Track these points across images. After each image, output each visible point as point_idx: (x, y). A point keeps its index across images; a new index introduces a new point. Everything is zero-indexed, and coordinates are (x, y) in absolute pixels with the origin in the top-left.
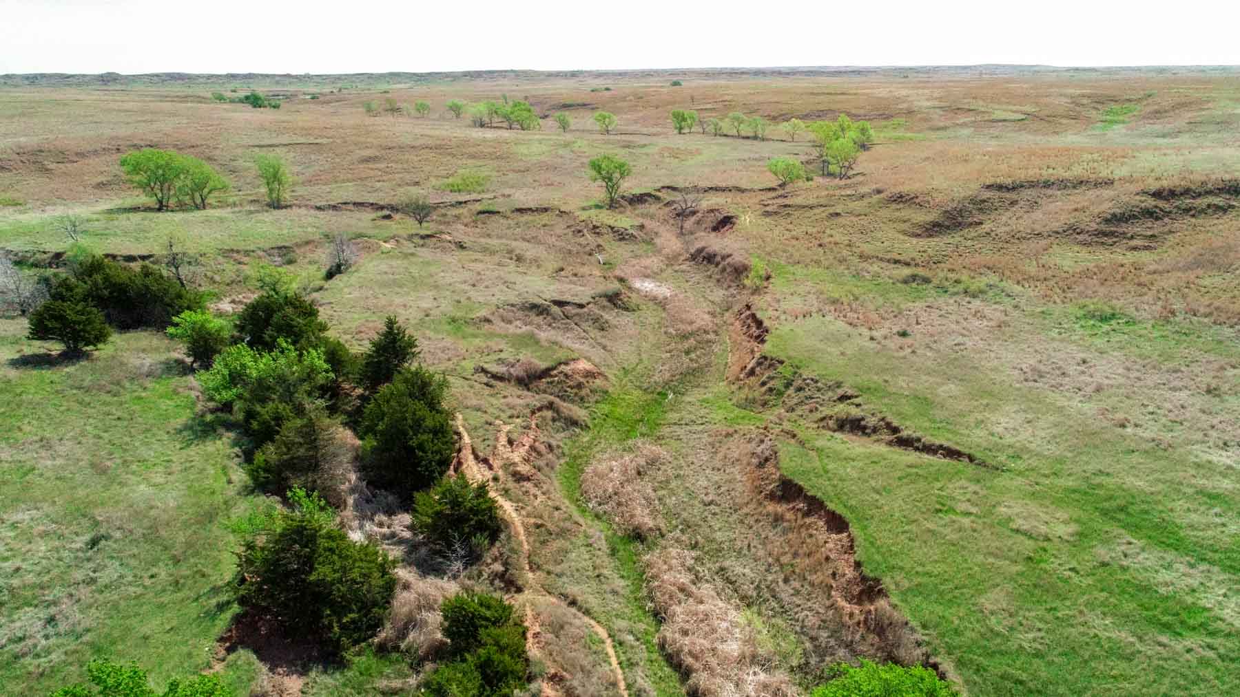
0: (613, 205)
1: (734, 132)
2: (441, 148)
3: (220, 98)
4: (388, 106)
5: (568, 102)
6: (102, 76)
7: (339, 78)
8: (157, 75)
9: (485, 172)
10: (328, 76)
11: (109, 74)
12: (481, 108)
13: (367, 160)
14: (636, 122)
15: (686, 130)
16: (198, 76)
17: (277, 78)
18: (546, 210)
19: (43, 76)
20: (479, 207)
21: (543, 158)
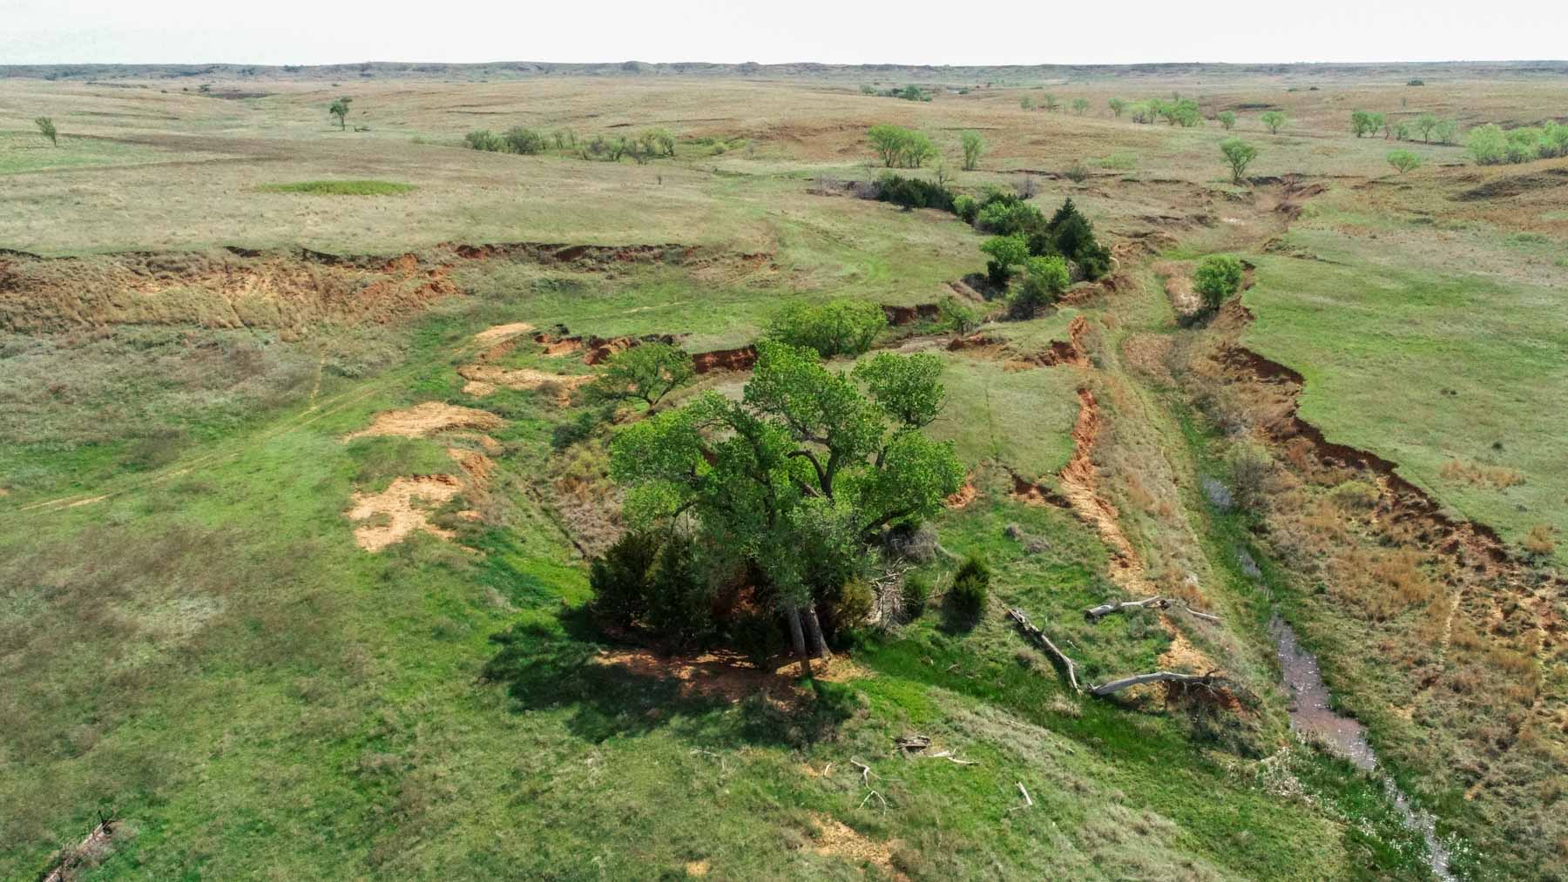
0: (1237, 181)
1: (1422, 138)
2: (1098, 136)
3: (867, 91)
4: (1046, 102)
5: (1249, 102)
6: (742, 66)
7: (982, 70)
8: (794, 66)
9: (1135, 155)
10: (971, 68)
11: (750, 64)
12: (1145, 106)
13: (1034, 143)
14: (1316, 124)
15: (1368, 134)
16: (834, 67)
17: (915, 70)
18: (1178, 182)
19: (689, 65)
20: (1123, 177)
21: (1191, 149)
